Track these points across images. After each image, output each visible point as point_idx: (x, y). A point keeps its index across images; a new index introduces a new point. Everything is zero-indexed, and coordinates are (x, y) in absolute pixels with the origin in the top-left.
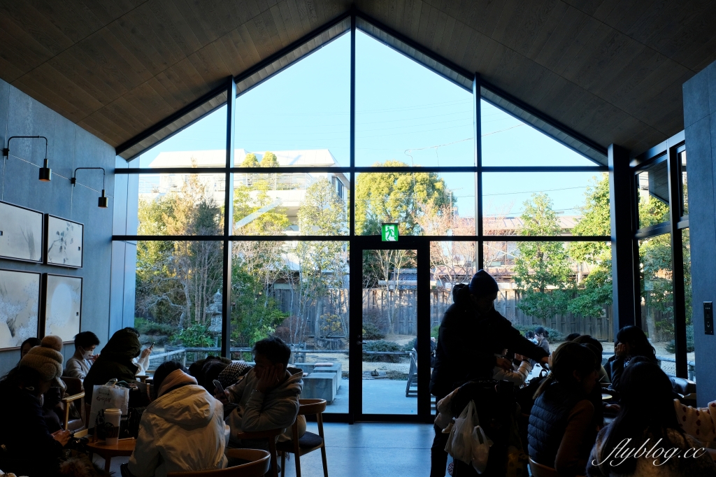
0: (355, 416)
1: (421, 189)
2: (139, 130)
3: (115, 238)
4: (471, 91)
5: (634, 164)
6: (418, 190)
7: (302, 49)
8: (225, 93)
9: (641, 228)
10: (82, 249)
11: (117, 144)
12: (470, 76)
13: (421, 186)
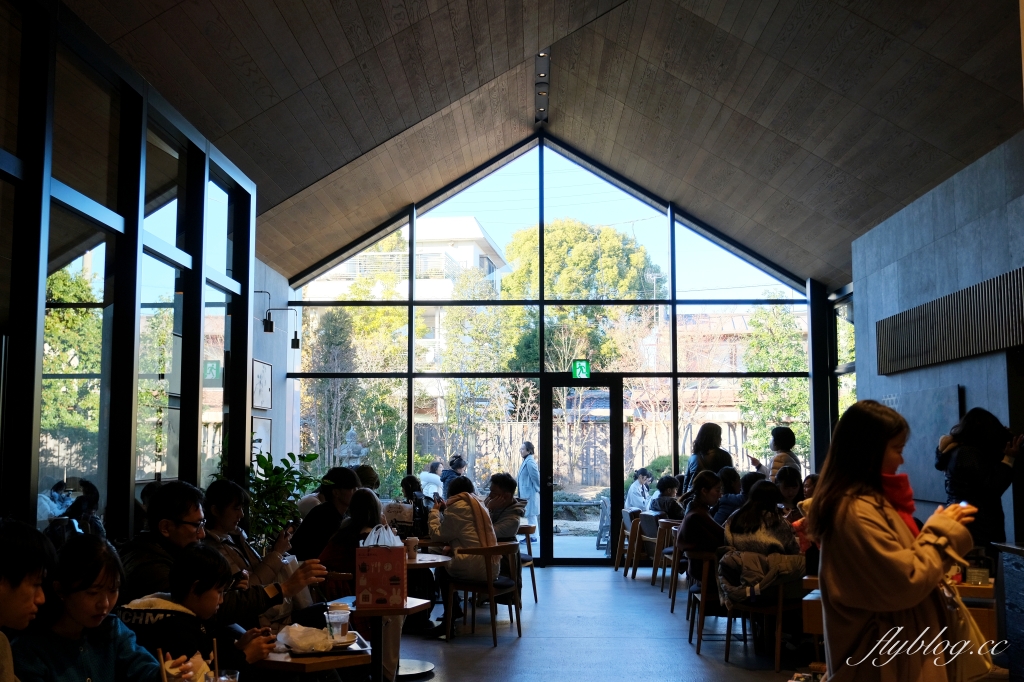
0: (547, 560)
1: (609, 264)
2: (314, 261)
3: (290, 375)
4: (666, 214)
5: (833, 297)
6: (603, 265)
7: (485, 171)
8: (407, 218)
9: (840, 364)
10: (271, 390)
11: (291, 276)
12: (665, 203)
13: (609, 259)
